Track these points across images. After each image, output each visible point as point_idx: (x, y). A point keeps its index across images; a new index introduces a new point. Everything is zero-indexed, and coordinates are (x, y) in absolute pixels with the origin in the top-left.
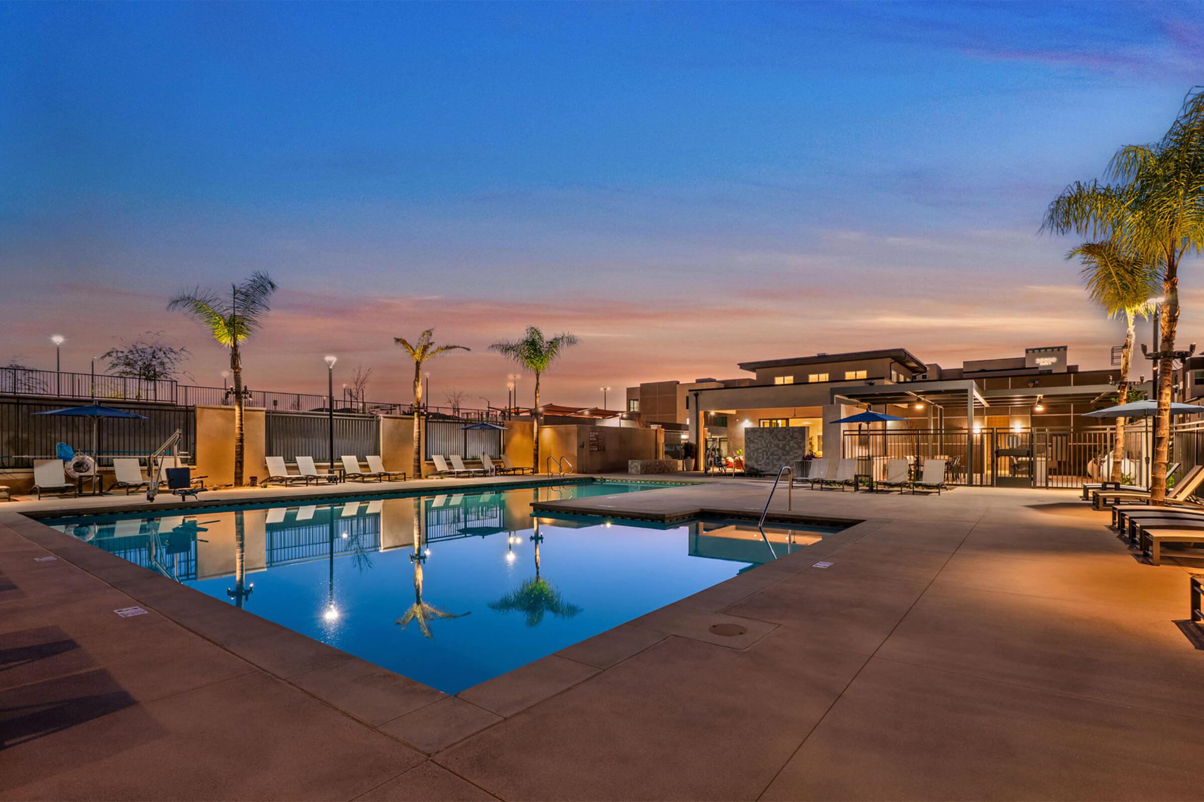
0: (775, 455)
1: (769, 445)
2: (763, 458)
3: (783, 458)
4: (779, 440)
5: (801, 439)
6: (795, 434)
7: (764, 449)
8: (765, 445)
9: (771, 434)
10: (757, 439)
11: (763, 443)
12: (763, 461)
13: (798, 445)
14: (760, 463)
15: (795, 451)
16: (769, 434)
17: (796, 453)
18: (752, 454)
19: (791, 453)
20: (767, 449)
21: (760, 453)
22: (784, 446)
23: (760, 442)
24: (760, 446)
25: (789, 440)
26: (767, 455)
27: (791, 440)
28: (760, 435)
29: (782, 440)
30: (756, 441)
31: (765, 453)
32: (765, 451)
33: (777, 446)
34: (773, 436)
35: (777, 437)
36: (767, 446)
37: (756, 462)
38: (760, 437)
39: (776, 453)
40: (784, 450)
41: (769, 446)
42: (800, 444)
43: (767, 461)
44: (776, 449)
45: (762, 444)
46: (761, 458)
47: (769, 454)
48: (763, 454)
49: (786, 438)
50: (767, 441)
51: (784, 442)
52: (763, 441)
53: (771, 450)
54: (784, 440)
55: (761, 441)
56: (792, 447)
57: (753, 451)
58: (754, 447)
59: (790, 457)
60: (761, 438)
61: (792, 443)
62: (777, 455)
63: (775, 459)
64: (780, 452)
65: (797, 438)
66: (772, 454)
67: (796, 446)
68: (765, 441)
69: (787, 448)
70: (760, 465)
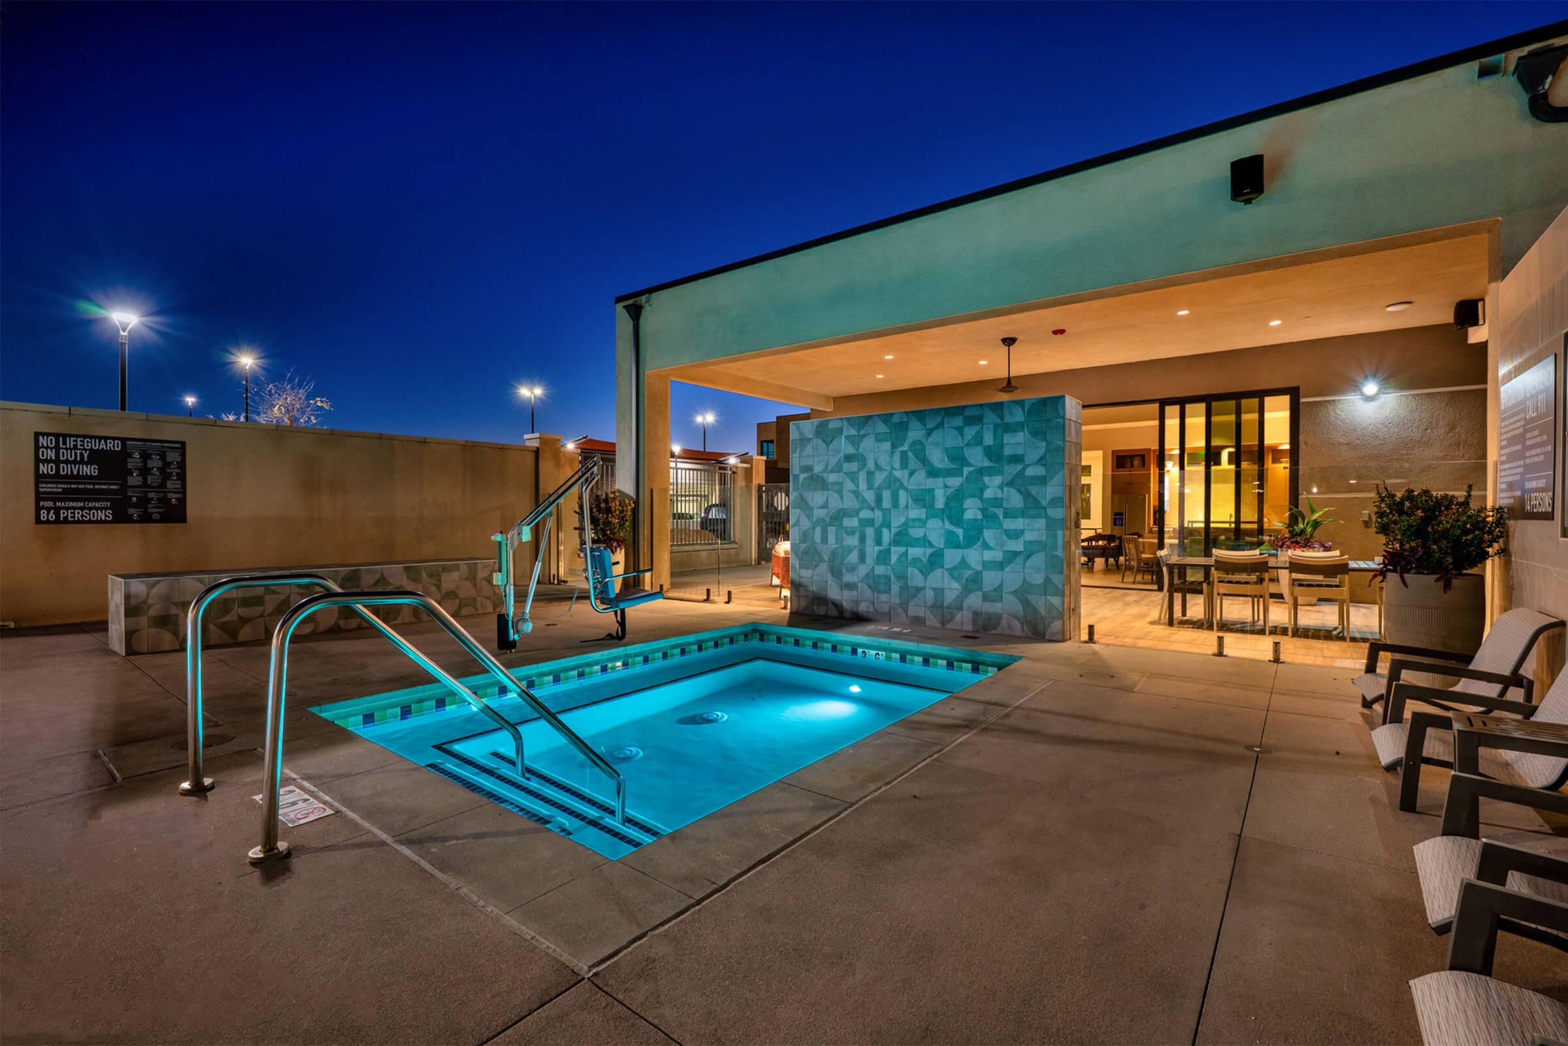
0: (915, 542)
1: (886, 494)
2: (862, 557)
3: (952, 557)
4: (933, 473)
5: (1041, 461)
6: (1008, 439)
7: (865, 514)
8: (870, 496)
9: (893, 447)
10: (838, 469)
11: (863, 486)
12: (863, 570)
13: (1027, 495)
14: (848, 578)
15: (1009, 524)
16: (887, 446)
17: (1016, 535)
18: (817, 535)
19: (988, 534)
20: (878, 515)
21: (851, 532)
22: (956, 498)
23: (849, 485)
24: (850, 502)
25: (981, 471)
26: (879, 542)
27: (991, 472)
28: (851, 450)
29: (948, 473)
30: (832, 478)
31: (870, 532)
32: (871, 522)
33: (923, 499)
34: (904, 454)
35: (924, 461)
36: (879, 499)
37: (836, 573)
38: (849, 458)
39: (916, 533)
40: (957, 520)
41: (886, 504)
42: (1033, 490)
43: (880, 570)
44: (915, 513)
45: (856, 493)
46: (853, 557)
47: (886, 536)
48: (863, 539)
49: (963, 462)
50: (880, 478)
51: (955, 482)
52: (862, 476)
53: (897, 521)
54: (957, 473)
55: (853, 477)
56: (997, 502)
57: (821, 520)
58: (825, 506)
59: (988, 556)
60: (854, 466)
61: (993, 486)
62: (925, 542)
63: (916, 560)
64: (936, 530)
65: (1016, 459)
66: (901, 538)
67: (1015, 499)
68: (870, 474)
69: (971, 510)
70: (850, 586)
